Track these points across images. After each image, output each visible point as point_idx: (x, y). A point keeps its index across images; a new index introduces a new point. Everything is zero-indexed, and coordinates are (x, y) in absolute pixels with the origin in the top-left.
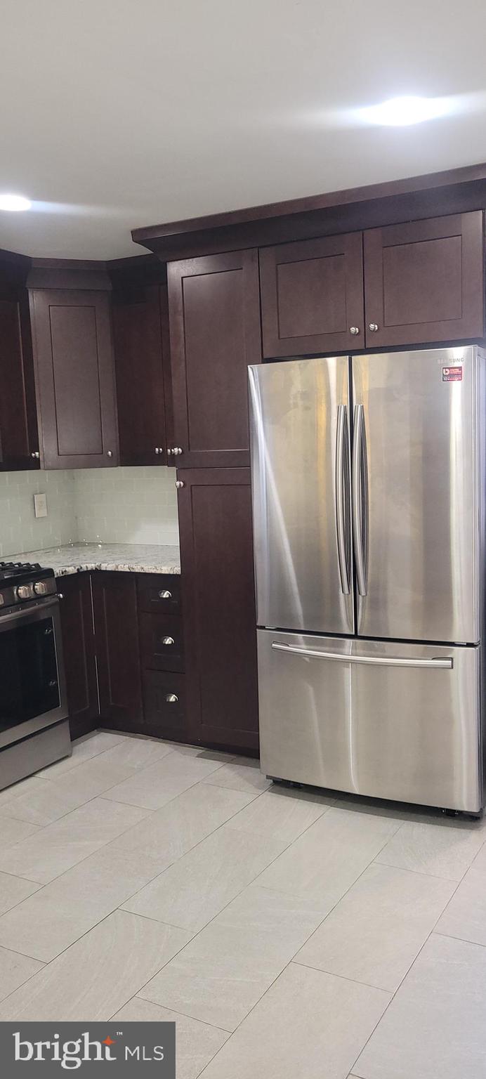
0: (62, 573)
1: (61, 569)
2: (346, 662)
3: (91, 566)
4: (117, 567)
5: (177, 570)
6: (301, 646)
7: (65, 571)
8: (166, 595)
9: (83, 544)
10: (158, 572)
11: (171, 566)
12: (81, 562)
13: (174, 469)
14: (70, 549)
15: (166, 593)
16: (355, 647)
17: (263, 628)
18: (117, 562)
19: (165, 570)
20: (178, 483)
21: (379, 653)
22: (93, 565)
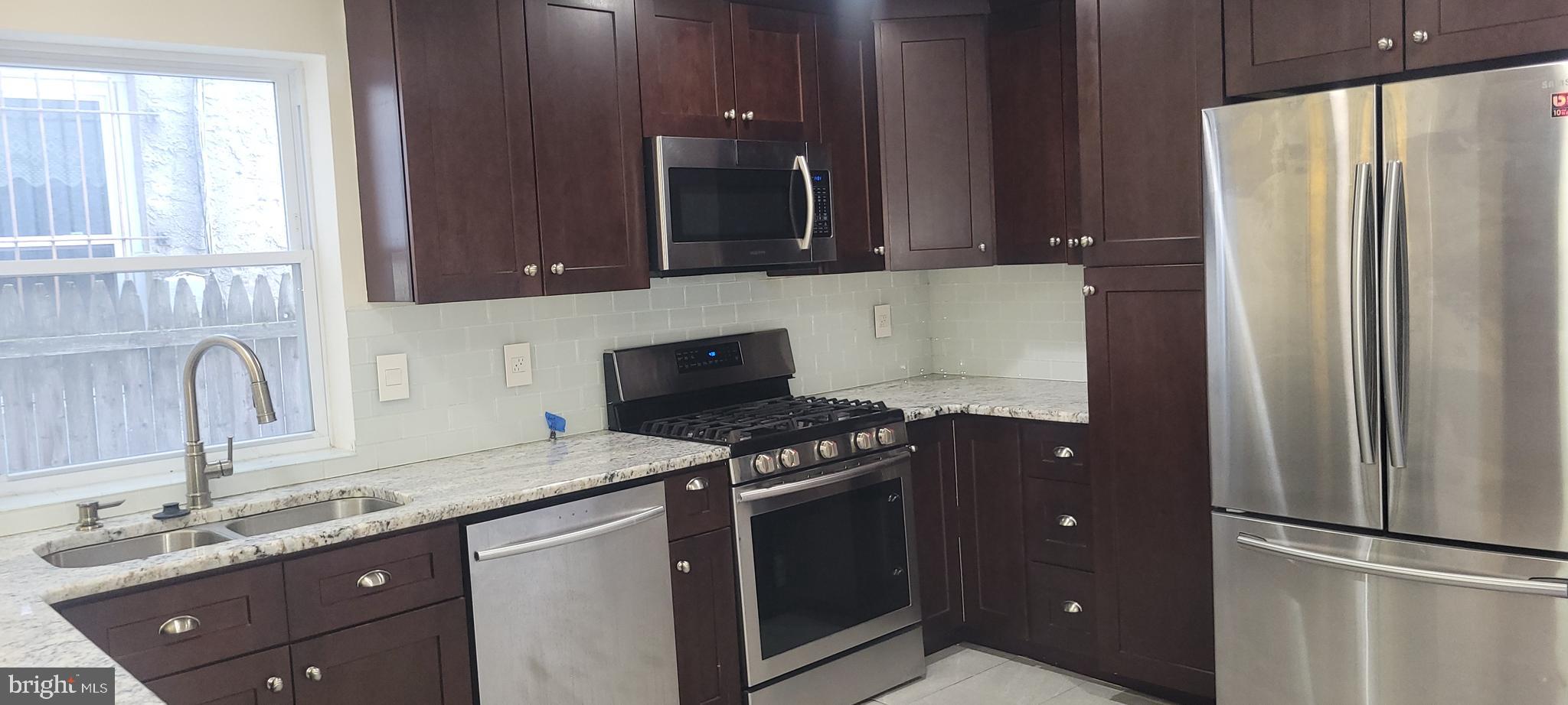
0: (915, 416)
1: (913, 410)
2: (1360, 571)
3: (956, 407)
4: (993, 410)
5: (1083, 416)
6: (1281, 542)
7: (919, 414)
8: (1065, 453)
9: (941, 377)
10: (1055, 419)
11: (1075, 410)
12: (940, 401)
13: (1080, 268)
14: (922, 383)
15: (1065, 451)
16: (1377, 549)
17: (1222, 510)
18: (993, 404)
19: (1065, 416)
20: (1086, 288)
21: (1426, 563)
22: (958, 406)
